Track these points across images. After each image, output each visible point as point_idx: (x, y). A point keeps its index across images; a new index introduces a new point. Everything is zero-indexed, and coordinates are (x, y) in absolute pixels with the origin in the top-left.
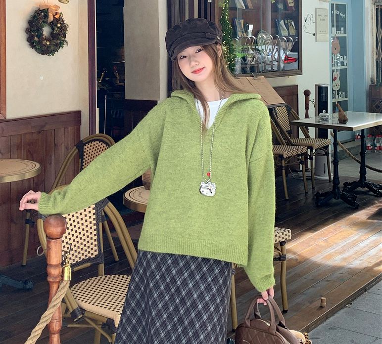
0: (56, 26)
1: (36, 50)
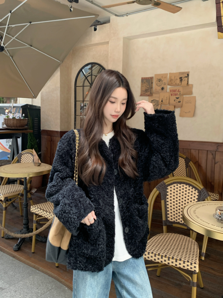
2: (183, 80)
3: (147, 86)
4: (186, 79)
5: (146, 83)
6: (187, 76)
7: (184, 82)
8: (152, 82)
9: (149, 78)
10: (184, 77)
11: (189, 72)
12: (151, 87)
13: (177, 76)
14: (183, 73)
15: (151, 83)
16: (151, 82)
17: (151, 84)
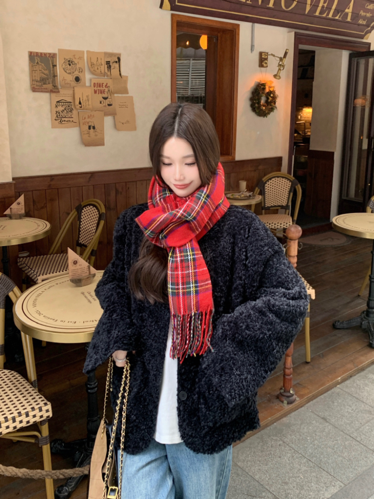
0: (270, 96)
1: (256, 113)
2: (112, 68)
3: (43, 71)
4: (117, 65)
5: (40, 63)
6: (117, 60)
7: (114, 72)
8: (55, 64)
9: (48, 55)
10: (113, 62)
11: (120, 54)
12: (54, 73)
13: (101, 59)
14: (111, 55)
15: (52, 66)
16: (52, 63)
17: (53, 68)
